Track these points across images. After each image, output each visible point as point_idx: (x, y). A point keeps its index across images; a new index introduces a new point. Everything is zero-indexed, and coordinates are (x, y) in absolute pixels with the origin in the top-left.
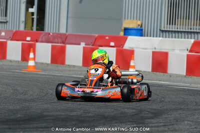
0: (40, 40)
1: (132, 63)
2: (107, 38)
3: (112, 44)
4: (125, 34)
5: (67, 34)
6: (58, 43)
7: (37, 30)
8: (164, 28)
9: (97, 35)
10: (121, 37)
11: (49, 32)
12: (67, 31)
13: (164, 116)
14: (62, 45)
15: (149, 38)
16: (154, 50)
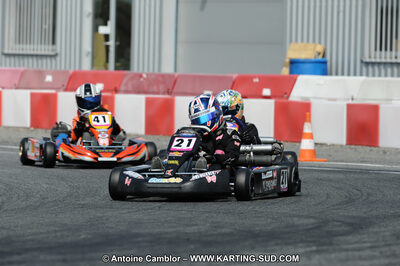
0: (123, 88)
1: (307, 129)
2: (256, 80)
3: (267, 92)
4: (291, 72)
5: (176, 75)
6: (158, 93)
7: (116, 68)
8: (370, 57)
9: (235, 76)
10: (284, 78)
11: (141, 71)
12: (176, 70)
13: (371, 230)
14: (167, 96)
15: (340, 77)
16: (350, 102)
